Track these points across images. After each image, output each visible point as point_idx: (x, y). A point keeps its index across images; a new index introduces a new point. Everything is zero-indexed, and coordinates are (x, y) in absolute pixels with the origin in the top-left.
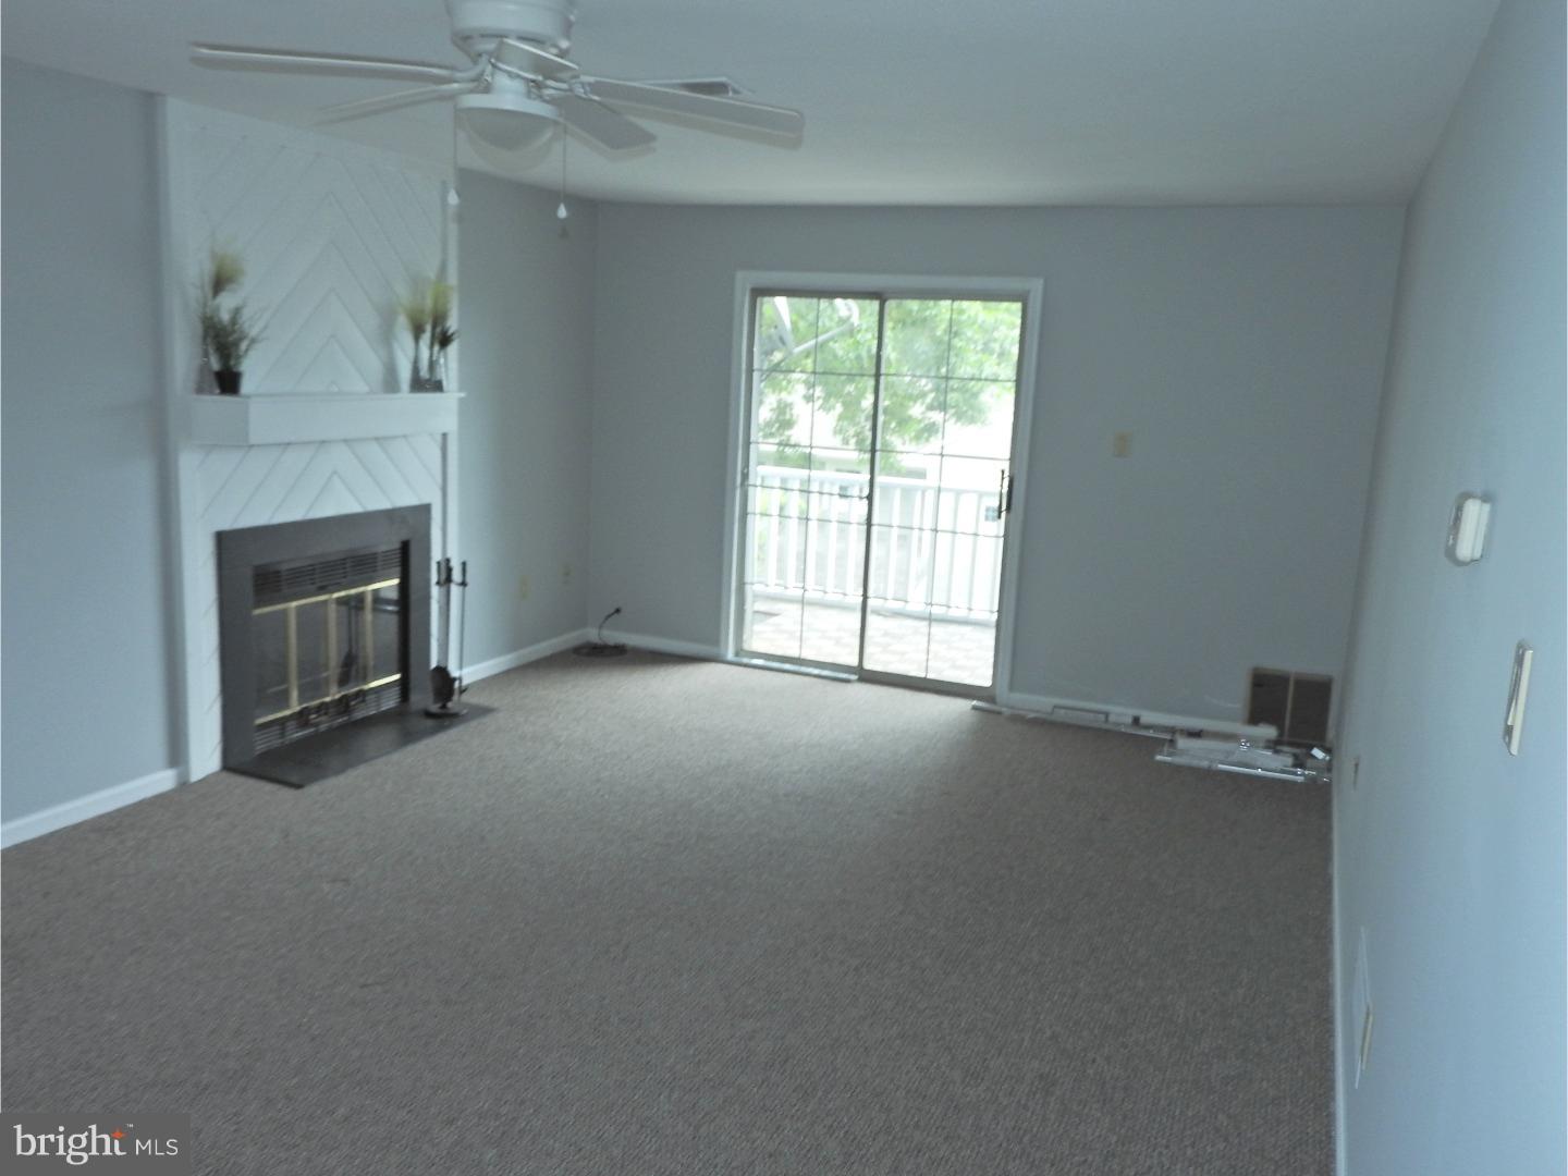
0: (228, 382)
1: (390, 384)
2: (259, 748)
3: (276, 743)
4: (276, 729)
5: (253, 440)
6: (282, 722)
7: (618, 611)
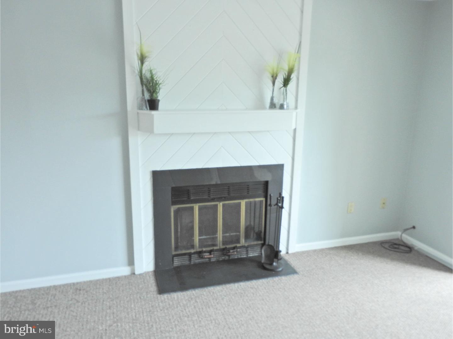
0: (153, 105)
1: (260, 106)
2: (175, 264)
3: (187, 263)
4: (187, 257)
5: (156, 131)
6: (190, 255)
7: (414, 227)
